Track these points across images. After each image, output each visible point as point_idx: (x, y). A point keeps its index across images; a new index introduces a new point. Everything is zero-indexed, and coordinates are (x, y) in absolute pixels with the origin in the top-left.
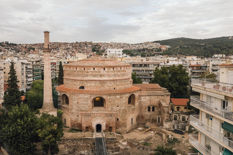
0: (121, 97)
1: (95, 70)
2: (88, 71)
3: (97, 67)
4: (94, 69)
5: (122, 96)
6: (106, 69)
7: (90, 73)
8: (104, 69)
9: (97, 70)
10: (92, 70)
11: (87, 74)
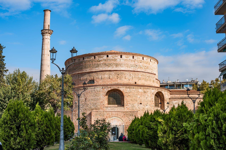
0: (145, 92)
1: (109, 58)
2: (100, 59)
3: (111, 54)
4: (108, 56)
5: (145, 90)
6: (124, 56)
7: (102, 62)
8: (121, 57)
9: (111, 58)
10: (105, 57)
11: (99, 63)
